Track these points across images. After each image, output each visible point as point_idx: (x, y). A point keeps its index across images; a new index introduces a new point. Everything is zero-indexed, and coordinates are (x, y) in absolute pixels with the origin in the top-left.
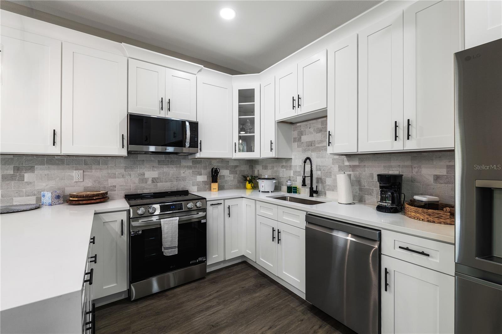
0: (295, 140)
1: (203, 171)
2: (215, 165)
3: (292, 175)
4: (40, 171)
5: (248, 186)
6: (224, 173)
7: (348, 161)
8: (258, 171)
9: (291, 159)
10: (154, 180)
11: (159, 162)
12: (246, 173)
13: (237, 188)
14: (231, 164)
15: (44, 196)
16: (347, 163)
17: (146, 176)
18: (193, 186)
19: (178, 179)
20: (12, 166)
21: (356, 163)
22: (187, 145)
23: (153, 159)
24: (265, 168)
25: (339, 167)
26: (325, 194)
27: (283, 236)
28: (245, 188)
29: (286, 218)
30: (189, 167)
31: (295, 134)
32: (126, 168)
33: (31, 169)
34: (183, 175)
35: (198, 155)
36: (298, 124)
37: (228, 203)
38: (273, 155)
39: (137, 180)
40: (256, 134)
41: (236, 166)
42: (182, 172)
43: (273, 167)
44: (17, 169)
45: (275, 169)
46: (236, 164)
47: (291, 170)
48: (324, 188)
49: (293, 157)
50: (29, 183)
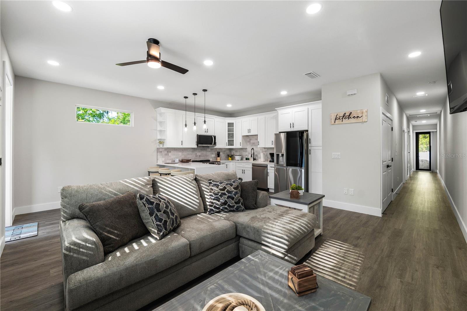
0: (248, 142)
1: (214, 153)
2: (219, 151)
3: (247, 154)
4: (172, 152)
5: (230, 158)
6: (221, 153)
7: (264, 149)
8: (233, 153)
9: (247, 148)
10: (200, 156)
11: (201, 149)
12: (228, 154)
13: (225, 160)
14: (223, 150)
15: (176, 160)
16: (264, 150)
17: (197, 154)
18: (211, 158)
19: (206, 156)
20: (166, 151)
21: (266, 150)
22: (213, 144)
23: (199, 148)
24: (236, 151)
25: (262, 151)
26: (258, 160)
27: (245, 171)
28: (228, 159)
29: (247, 166)
30: (210, 151)
31: (248, 140)
32: (192, 152)
33: (170, 152)
34: (208, 154)
35: (215, 147)
36: (250, 136)
37: (226, 163)
38: (241, 147)
39: (195, 156)
40: (234, 139)
41: (225, 151)
42: (207, 153)
43: (240, 151)
44: (168, 152)
45: (241, 152)
46: (225, 150)
47: (247, 152)
48: (258, 158)
49: (248, 148)
50: (170, 156)
